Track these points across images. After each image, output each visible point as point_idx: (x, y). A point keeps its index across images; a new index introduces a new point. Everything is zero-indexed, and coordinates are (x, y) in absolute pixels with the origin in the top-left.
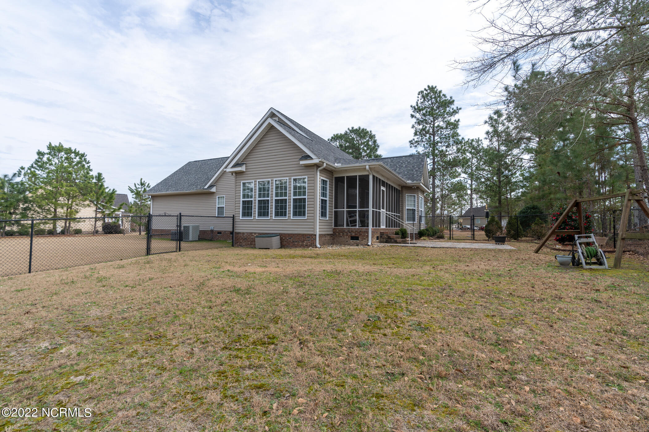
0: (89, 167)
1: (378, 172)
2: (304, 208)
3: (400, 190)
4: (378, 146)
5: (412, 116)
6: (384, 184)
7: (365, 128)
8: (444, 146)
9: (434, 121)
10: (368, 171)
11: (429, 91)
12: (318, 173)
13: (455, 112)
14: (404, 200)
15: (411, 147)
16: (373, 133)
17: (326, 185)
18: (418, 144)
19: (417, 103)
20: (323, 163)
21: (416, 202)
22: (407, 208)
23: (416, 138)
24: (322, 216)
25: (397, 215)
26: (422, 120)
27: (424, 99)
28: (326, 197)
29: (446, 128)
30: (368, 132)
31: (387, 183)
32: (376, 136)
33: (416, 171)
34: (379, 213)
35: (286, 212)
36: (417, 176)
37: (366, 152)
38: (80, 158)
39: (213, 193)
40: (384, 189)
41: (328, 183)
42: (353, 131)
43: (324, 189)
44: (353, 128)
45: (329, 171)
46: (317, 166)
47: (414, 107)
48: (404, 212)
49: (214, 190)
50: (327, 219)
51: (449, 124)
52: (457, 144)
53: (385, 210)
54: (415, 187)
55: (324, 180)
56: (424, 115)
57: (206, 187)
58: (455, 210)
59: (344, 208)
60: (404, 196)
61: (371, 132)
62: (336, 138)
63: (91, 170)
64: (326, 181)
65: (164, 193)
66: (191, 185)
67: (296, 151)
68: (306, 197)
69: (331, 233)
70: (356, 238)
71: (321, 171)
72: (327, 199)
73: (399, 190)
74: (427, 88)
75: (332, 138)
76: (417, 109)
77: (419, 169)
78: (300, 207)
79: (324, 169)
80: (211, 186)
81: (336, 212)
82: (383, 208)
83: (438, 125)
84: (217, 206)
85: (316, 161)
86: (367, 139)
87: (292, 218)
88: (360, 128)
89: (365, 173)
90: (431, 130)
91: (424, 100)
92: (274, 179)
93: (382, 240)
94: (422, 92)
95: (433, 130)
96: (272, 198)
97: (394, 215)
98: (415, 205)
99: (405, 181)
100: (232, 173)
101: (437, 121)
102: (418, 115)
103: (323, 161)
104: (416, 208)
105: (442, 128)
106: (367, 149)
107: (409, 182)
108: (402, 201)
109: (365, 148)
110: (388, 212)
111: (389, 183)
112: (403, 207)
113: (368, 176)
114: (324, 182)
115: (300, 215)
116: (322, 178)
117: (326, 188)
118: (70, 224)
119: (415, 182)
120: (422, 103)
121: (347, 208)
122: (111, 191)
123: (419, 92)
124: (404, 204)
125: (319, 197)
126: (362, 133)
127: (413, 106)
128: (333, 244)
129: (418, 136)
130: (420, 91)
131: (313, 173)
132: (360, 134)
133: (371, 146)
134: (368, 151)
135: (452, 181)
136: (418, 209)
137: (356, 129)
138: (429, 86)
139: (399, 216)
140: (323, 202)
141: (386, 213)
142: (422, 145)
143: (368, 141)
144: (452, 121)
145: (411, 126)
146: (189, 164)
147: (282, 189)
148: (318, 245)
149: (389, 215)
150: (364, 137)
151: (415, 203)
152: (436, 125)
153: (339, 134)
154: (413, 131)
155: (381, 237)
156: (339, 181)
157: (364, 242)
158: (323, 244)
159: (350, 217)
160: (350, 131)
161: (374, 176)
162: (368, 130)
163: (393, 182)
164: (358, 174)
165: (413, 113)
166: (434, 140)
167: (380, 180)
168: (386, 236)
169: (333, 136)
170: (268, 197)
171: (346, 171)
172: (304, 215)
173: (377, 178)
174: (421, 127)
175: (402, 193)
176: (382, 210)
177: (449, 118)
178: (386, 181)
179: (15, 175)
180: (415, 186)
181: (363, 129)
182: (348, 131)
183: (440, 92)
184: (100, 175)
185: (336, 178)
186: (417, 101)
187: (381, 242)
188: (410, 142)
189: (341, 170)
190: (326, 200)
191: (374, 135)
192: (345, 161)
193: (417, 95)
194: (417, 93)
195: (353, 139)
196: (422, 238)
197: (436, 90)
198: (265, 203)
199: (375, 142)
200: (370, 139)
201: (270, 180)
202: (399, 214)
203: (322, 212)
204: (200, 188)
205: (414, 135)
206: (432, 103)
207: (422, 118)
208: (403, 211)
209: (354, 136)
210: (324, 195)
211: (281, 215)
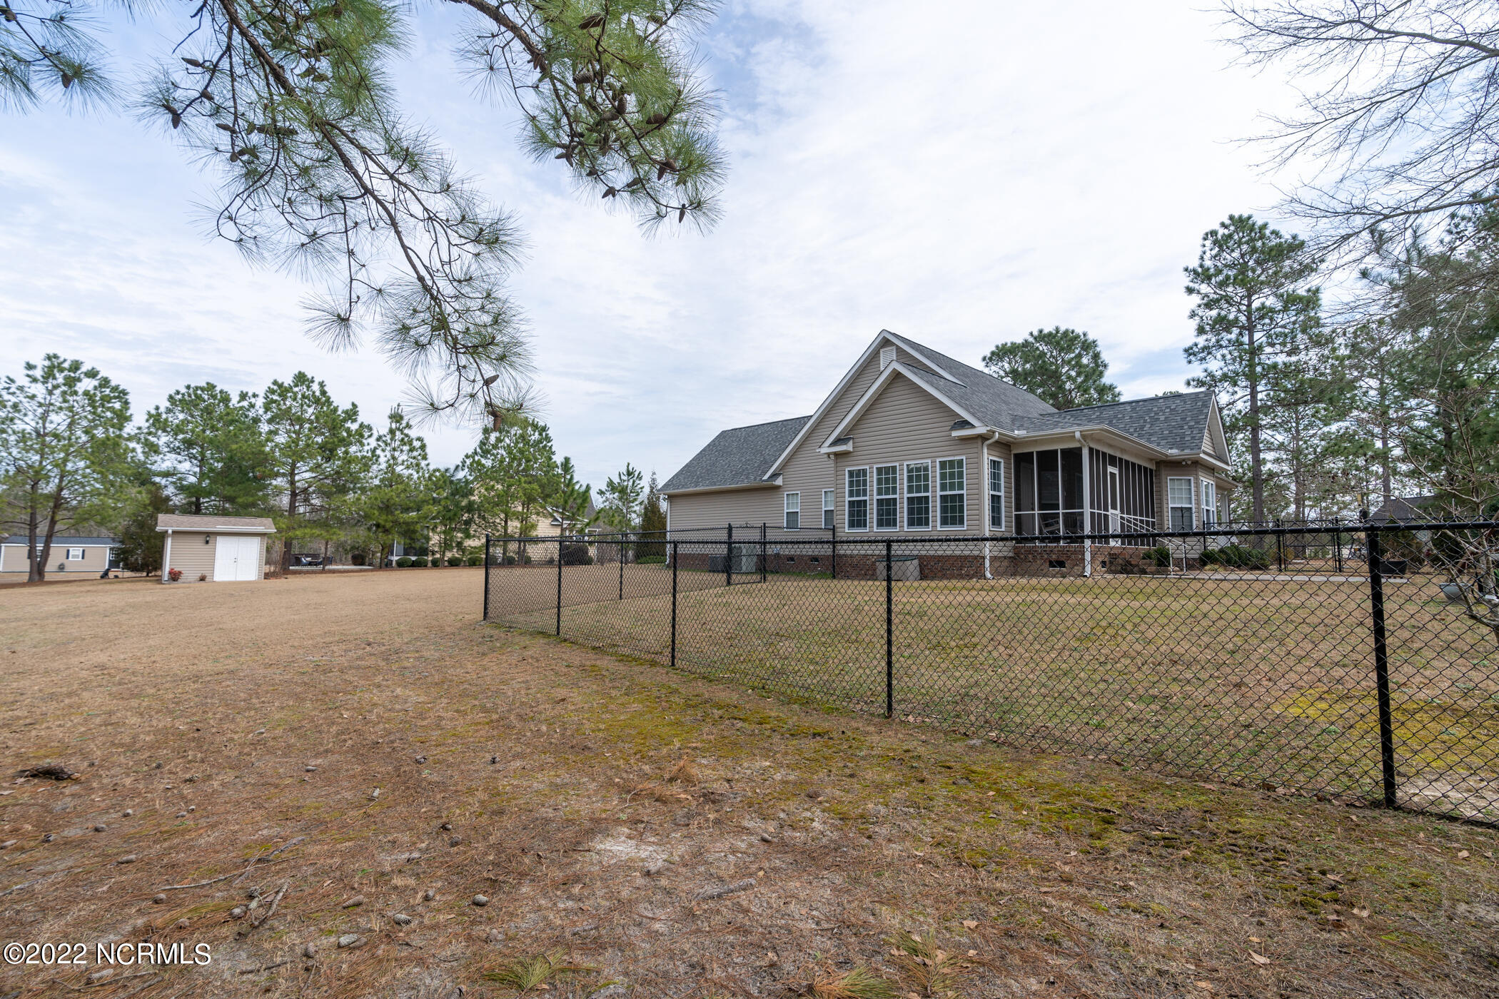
0: (551, 447)
1: (1099, 441)
2: (962, 511)
3: (1154, 468)
4: (1105, 366)
5: (1190, 291)
6: (1113, 460)
7: (1071, 328)
8: (1282, 352)
9: (1249, 296)
10: (1079, 441)
11: (1232, 228)
12: (985, 451)
13: (1306, 270)
14: (1164, 489)
15: (1190, 362)
16: (1091, 337)
17: (999, 469)
18: (1209, 353)
19: (1202, 258)
20: (994, 432)
21: (1193, 493)
22: (1170, 506)
23: (1201, 341)
24: (993, 524)
25: (1147, 522)
26: (1215, 296)
27: (1220, 247)
28: (999, 491)
29: (1285, 309)
30: (1078, 336)
31: (1121, 460)
32: (1098, 343)
33: (1190, 427)
34: (1106, 517)
35: (927, 519)
36: (1193, 438)
37: (1074, 380)
38: (540, 434)
39: (779, 487)
40: (1116, 471)
41: (1002, 465)
42: (1042, 337)
43: (995, 476)
44: (1041, 331)
45: (1004, 445)
46: (983, 438)
47: (1195, 271)
48: (1166, 514)
49: (779, 482)
50: (1003, 529)
51: (1290, 301)
52: (1318, 344)
53: (1118, 512)
54: (1189, 462)
55: (994, 462)
56: (1222, 285)
57: (765, 477)
58: (1346, 506)
59: (1033, 509)
60: (1164, 480)
61: (1084, 335)
62: (1001, 353)
63: (553, 453)
64: (999, 463)
65: (691, 490)
66: (737, 473)
67: (941, 415)
68: (964, 492)
69: (1011, 554)
70: (1061, 564)
71: (989, 446)
72: (1002, 494)
73: (1151, 470)
74: (1227, 222)
75: (993, 353)
76: (1202, 275)
77: (1197, 423)
78: (953, 509)
79: (997, 442)
80: (775, 476)
81: (1018, 518)
82: (1114, 507)
83: (1263, 304)
84: (786, 511)
85: (981, 429)
86: (1077, 351)
87: (939, 529)
88: (1057, 330)
89: (1077, 445)
90: (1243, 318)
91: (1221, 250)
92: (905, 464)
93: (1113, 568)
94: (1213, 233)
95: (1249, 318)
96: (903, 495)
97: (1142, 521)
98: (1190, 498)
99: (1163, 451)
100: (829, 454)
101: (1257, 296)
102: (1204, 288)
103: (994, 428)
104: (1193, 506)
105: (1272, 310)
106: (1079, 374)
107: (1174, 451)
108: (1160, 492)
109: (1073, 373)
110: (1125, 516)
111: (1125, 457)
112: (1161, 503)
113: (1080, 449)
114: (995, 464)
115: (953, 523)
116: (991, 458)
117: (999, 474)
118: (525, 546)
119: (1187, 451)
120: (1216, 256)
121: (1040, 509)
122: (583, 488)
123: (1207, 234)
124: (1165, 497)
125: (987, 492)
126: (1064, 340)
127: (1191, 267)
128: (1014, 575)
129: (1209, 337)
130: (1208, 229)
131: (975, 450)
132: (1058, 343)
133: (1087, 366)
134: (1079, 380)
135: (1326, 429)
136: (1198, 507)
137: (1050, 334)
138: (1231, 218)
139: (1153, 522)
140: (995, 500)
141: (1122, 518)
142: (1219, 356)
143: (1079, 356)
144: (1302, 292)
145: (1188, 314)
146: (724, 435)
147: (918, 477)
148: (988, 575)
149: (1130, 522)
150: (1069, 349)
151: (1190, 494)
152: (1256, 305)
153: (1009, 345)
154: (1194, 323)
155: (1111, 563)
156: (1022, 461)
157: (1077, 570)
158: (997, 573)
159: (1047, 525)
160: (1035, 338)
161: (1091, 450)
162: (1079, 331)
163: (1137, 456)
164: (1059, 447)
165: (1191, 285)
166: (1251, 342)
167: (1104, 454)
168: (1121, 561)
169: (994, 349)
170: (894, 492)
171: (1035, 442)
172: (962, 522)
173: (1098, 451)
174: (1214, 313)
175: (1158, 476)
176: (1111, 511)
177: (1292, 287)
178: (1118, 455)
179: (457, 467)
180: (1189, 459)
181: (1066, 332)
182: (1031, 340)
183: (1265, 226)
184: (567, 460)
185: (1016, 456)
186: (1200, 253)
187: (1109, 572)
188: (1186, 351)
189: (1027, 442)
190: (999, 497)
191: (1094, 342)
192: (1032, 423)
193: (1201, 242)
194: (1202, 235)
195: (1043, 354)
196: (1207, 568)
197: (1250, 222)
198: (888, 504)
199: (1096, 356)
200: (1085, 350)
201: (897, 464)
202: (1153, 517)
203: (993, 517)
204: (755, 479)
205: (1195, 333)
206: (1242, 256)
207: (1215, 293)
208: (1161, 512)
209: (1043, 347)
210: (995, 486)
211: (920, 524)
